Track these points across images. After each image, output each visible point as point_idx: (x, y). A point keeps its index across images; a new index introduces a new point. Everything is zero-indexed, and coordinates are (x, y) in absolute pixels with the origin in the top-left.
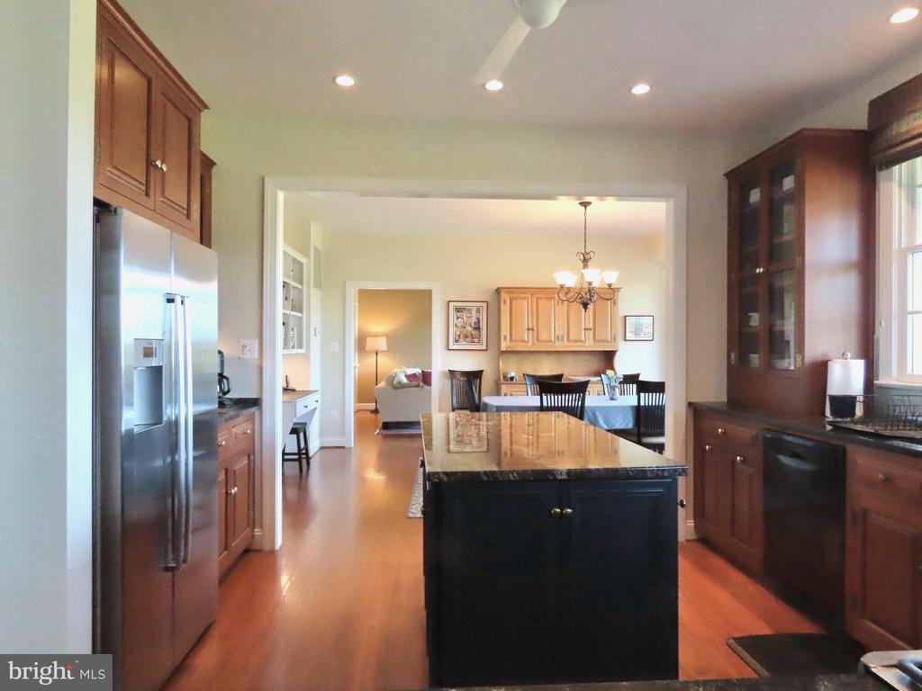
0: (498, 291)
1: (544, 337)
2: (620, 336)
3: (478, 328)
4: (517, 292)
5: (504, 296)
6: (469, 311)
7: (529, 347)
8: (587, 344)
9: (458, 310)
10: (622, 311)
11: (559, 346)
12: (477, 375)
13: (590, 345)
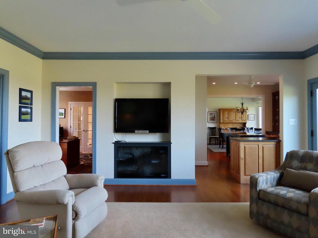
0: (220, 110)
1: (230, 120)
2: (247, 119)
3: (215, 118)
4: (224, 110)
5: (221, 111)
6: (213, 114)
7: (227, 122)
8: (240, 121)
9: (210, 114)
10: (248, 113)
11: (234, 121)
12: (215, 128)
13: (241, 121)
